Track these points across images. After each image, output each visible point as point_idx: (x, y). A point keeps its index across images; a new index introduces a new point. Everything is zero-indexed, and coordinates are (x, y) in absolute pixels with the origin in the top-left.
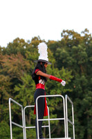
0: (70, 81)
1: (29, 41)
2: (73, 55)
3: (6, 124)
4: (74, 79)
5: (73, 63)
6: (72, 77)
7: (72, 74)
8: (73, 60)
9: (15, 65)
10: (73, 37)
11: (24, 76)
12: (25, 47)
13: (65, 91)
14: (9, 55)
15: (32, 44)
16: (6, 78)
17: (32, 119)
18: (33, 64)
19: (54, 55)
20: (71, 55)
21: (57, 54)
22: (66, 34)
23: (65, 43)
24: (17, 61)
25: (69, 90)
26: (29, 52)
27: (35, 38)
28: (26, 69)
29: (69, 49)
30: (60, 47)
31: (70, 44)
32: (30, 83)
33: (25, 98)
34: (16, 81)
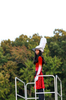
0: (60, 65)
1: (30, 37)
2: (62, 47)
3: (13, 96)
4: (63, 64)
5: (62, 53)
6: (61, 63)
7: (61, 61)
8: (62, 50)
9: (20, 54)
10: (62, 34)
11: (27, 62)
12: (28, 41)
13: (56, 73)
14: (17, 46)
15: (33, 39)
16: (14, 63)
17: (32, 93)
18: (33, 53)
19: (49, 47)
20: (60, 47)
21: (51, 46)
22: (57, 32)
23: (57, 39)
24: (22, 51)
25: (59, 72)
26: (31, 45)
27: (35, 34)
28: (28, 57)
29: (59, 42)
30: (53, 41)
31: (60, 39)
32: (31, 67)
33: (27, 77)
34: (21, 65)
